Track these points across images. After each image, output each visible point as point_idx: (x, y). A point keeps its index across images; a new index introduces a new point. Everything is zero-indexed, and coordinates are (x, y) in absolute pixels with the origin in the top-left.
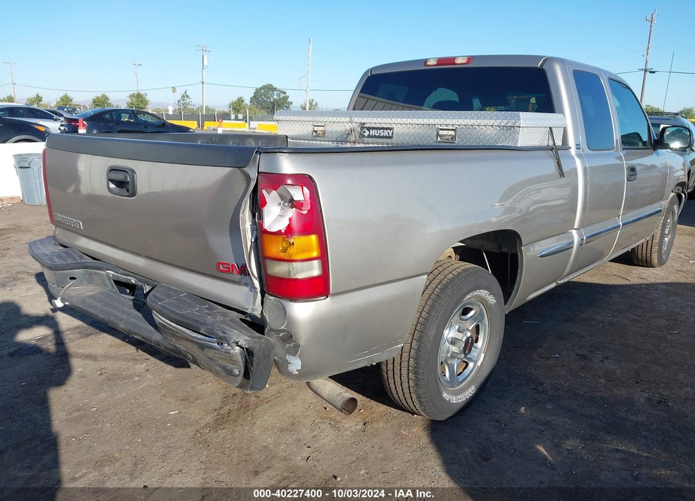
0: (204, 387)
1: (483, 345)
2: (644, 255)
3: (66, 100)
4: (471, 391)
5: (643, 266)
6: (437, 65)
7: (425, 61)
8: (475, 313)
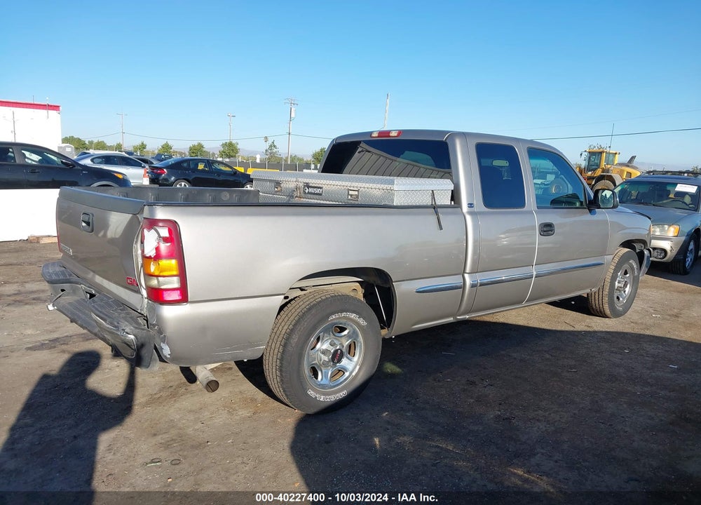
0: (152, 379)
1: (359, 358)
2: (597, 306)
3: (167, 147)
4: (343, 394)
5: (600, 316)
6: (378, 137)
7: (371, 133)
8: (348, 333)
